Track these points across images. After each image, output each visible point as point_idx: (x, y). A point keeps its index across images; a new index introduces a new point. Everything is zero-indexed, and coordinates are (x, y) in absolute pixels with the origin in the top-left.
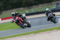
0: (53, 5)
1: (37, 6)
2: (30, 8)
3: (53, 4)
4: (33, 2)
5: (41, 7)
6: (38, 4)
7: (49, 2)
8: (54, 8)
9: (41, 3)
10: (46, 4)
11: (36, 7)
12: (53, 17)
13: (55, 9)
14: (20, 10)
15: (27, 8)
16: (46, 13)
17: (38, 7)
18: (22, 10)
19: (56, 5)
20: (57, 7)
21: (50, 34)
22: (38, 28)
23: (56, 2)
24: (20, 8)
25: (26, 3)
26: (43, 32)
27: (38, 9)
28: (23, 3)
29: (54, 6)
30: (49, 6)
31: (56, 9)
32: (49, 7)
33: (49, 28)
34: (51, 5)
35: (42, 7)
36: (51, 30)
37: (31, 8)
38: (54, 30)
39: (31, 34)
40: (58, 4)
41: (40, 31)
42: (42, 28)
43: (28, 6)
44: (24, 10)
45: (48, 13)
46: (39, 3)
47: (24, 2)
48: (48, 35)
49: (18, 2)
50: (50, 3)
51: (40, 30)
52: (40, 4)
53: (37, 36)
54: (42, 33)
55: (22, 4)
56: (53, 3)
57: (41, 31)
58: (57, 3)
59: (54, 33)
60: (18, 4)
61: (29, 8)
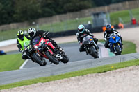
0: (85, 16)
1: (50, 19)
2: (33, 25)
3: (87, 15)
4: (40, 11)
5: (58, 22)
6: (50, 15)
7: (77, 11)
8: (89, 23)
9: (59, 13)
10: (69, 15)
11: (46, 22)
12: (93, 44)
13: (90, 25)
14: (10, 29)
15: (26, 24)
16: (78, 34)
17: (51, 21)
18: (13, 29)
19: (92, 17)
20: (95, 21)
21: (80, 83)
22: (52, 71)
23: (93, 11)
24: (9, 23)
25: (24, 12)
27: (52, 26)
28: (17, 13)
29: (88, 18)
30: (77, 19)
31: (93, 26)
32: (77, 21)
33: (77, 71)
34: (81, 17)
35: (61, 21)
36: (82, 74)
37: (35, 25)
38: (89, 75)
40: (97, 14)
41: (56, 77)
43: (27, 19)
44: (18, 28)
46: (54, 12)
47: (18, 11)
48: (75, 85)
49: (4, 11)
50: (78, 13)
52: (55, 15)
53: (50, 88)
54: (61, 80)
55: (15, 15)
56: (87, 12)
57: (59, 76)
58: (95, 12)
59: (89, 81)
60: (6, 15)
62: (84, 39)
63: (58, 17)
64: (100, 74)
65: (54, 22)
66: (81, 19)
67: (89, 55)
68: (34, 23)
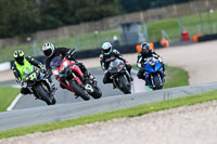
0: (108, 28)
2: (28, 42)
3: (111, 26)
4: (38, 20)
5: (67, 37)
6: (54, 27)
7: (96, 19)
8: (115, 38)
9: (68, 24)
15: (16, 40)
16: (101, 56)
17: (56, 36)
19: (120, 30)
20: (124, 36)
21: (101, 133)
22: (58, 114)
23: (120, 19)
25: (14, 23)
26: (73, 126)
29: (113, 31)
30: (96, 32)
31: (121, 44)
32: (96, 35)
34: (102, 29)
35: (72, 36)
37: (31, 41)
38: (115, 120)
39: (32, 135)
40: (128, 25)
41: (64, 123)
42: (69, 112)
43: (18, 34)
44: (4, 47)
45: (109, 56)
48: (93, 136)
50: (98, 23)
51: (63, 120)
52: (62, 26)
53: (55, 140)
54: (72, 128)
56: (111, 21)
57: (69, 121)
59: (115, 130)
61: (24, 41)
62: (111, 65)
63: (66, 29)
64: (132, 119)
65: (61, 38)
66: (103, 33)
67: (117, 90)
68: (29, 39)
